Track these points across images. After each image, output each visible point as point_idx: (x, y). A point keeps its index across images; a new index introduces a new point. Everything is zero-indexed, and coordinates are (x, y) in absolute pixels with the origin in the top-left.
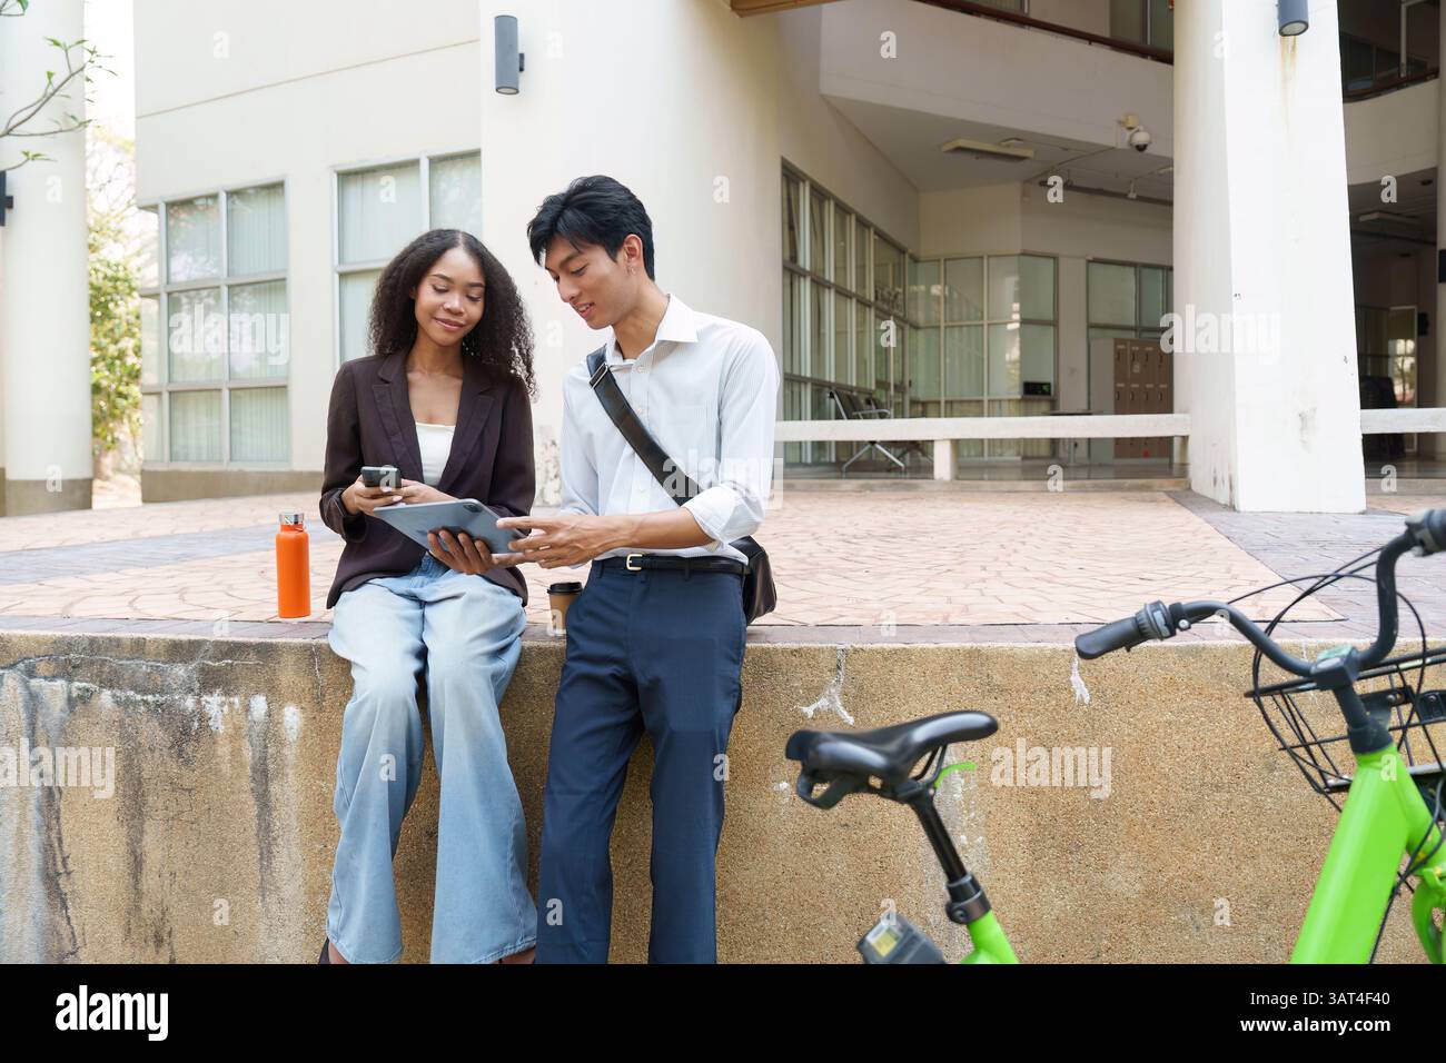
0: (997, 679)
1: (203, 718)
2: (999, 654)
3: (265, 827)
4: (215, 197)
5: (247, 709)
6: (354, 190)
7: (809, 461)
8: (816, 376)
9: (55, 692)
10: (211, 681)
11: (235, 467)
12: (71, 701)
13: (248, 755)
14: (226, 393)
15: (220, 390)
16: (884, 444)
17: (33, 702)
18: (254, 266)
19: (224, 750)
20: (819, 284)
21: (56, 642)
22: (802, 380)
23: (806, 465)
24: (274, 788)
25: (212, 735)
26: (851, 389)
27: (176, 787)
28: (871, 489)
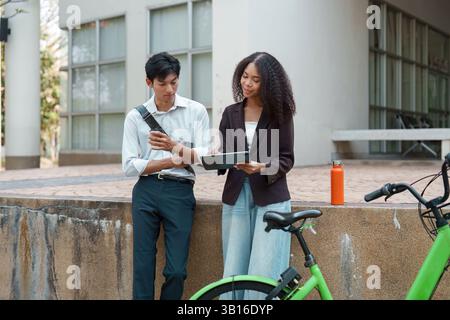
0: (367, 219)
1: (100, 228)
2: (368, 210)
3: (119, 266)
4: (94, 22)
5: (114, 225)
6: (157, 17)
7: (385, 151)
8: (390, 106)
9: (53, 218)
10: (103, 215)
11: (100, 152)
12: (58, 221)
13: (114, 240)
14: (97, 117)
15: (94, 115)
16: (426, 142)
17: (47, 221)
18: (111, 56)
19: (107, 238)
20: (392, 57)
21: (55, 201)
22: (381, 109)
23: (382, 153)
24: (123, 252)
25: (103, 234)
26: (413, 113)
27: (91, 251)
28: (408, 164)
